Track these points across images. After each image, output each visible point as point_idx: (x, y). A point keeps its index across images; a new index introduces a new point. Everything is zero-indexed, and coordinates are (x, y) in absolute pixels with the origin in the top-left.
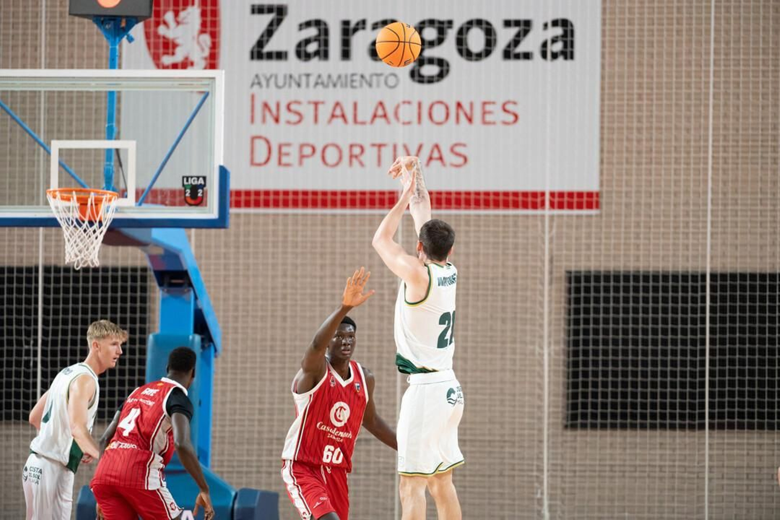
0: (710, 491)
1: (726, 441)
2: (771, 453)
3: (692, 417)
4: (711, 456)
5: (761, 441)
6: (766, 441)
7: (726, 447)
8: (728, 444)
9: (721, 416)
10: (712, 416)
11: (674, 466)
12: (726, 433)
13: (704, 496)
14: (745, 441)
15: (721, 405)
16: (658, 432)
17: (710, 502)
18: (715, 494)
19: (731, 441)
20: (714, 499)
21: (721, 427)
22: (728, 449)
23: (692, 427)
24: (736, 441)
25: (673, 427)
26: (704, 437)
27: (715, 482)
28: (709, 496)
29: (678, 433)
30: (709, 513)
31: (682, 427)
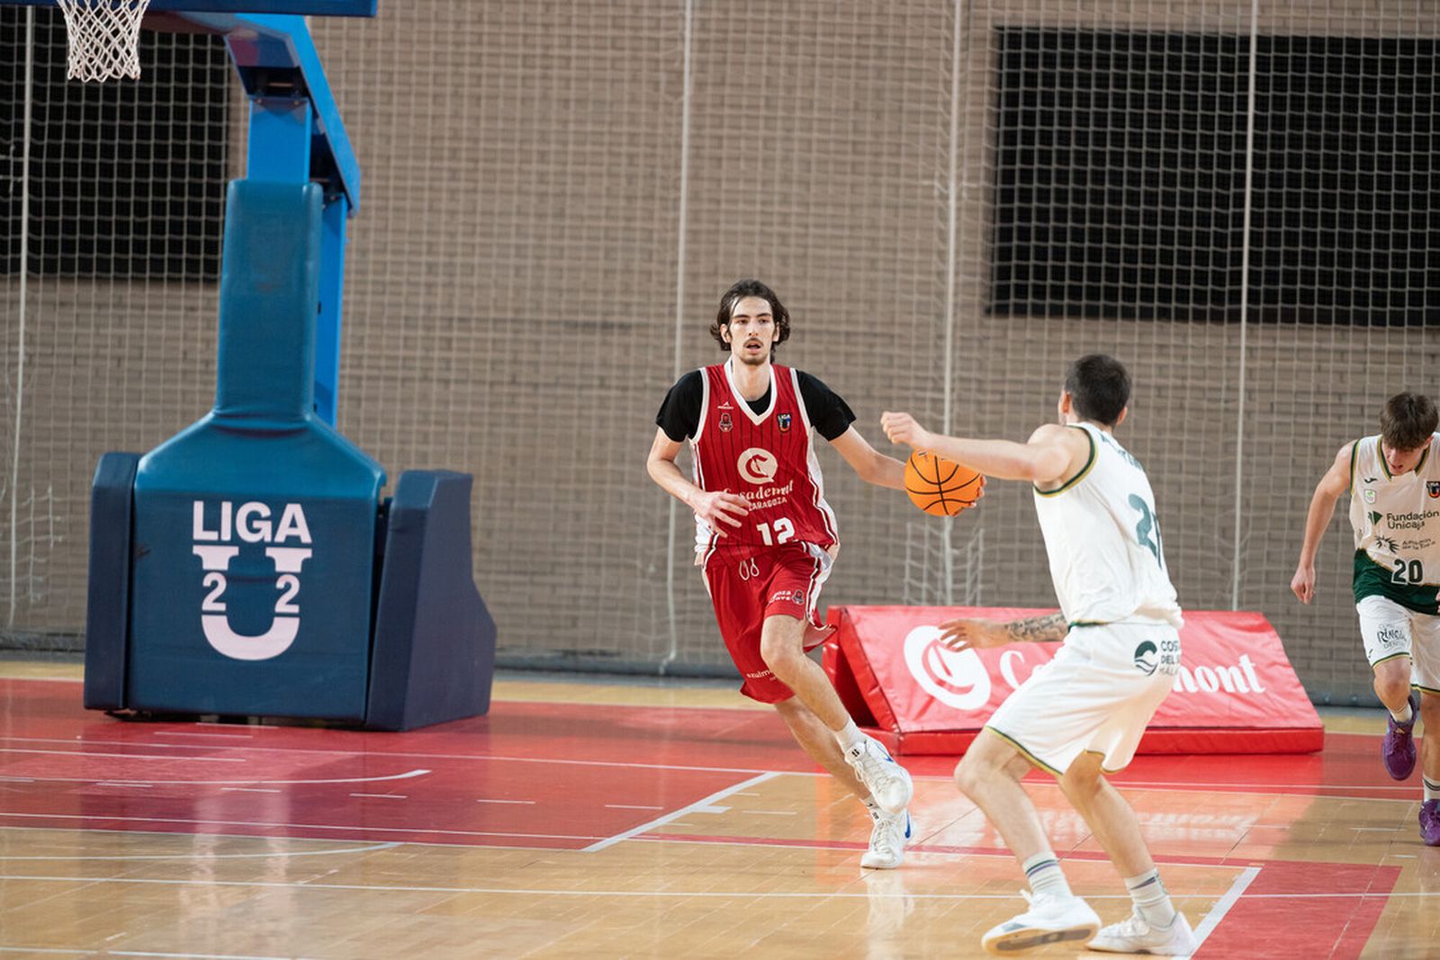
0: (1247, 434)
1: (1279, 343)
2: (1360, 367)
3: (1218, 298)
4: (1250, 371)
5: (1342, 346)
6: (1351, 346)
7: (1277, 354)
8: (1283, 349)
9: (1271, 297)
10: (1253, 297)
11: (1183, 388)
12: (1278, 331)
13: (1235, 443)
14: (1314, 344)
15: (1272, 278)
16: (1155, 325)
17: (1246, 454)
18: (1255, 439)
19: (1287, 344)
20: (1255, 450)
21: (1270, 318)
22: (1282, 359)
23: (1217, 317)
24: (1296, 344)
25: (1182, 316)
26: (1239, 336)
27: (1257, 418)
28: (1244, 443)
29: (1191, 326)
30: (1244, 474)
31: (1200, 317)
